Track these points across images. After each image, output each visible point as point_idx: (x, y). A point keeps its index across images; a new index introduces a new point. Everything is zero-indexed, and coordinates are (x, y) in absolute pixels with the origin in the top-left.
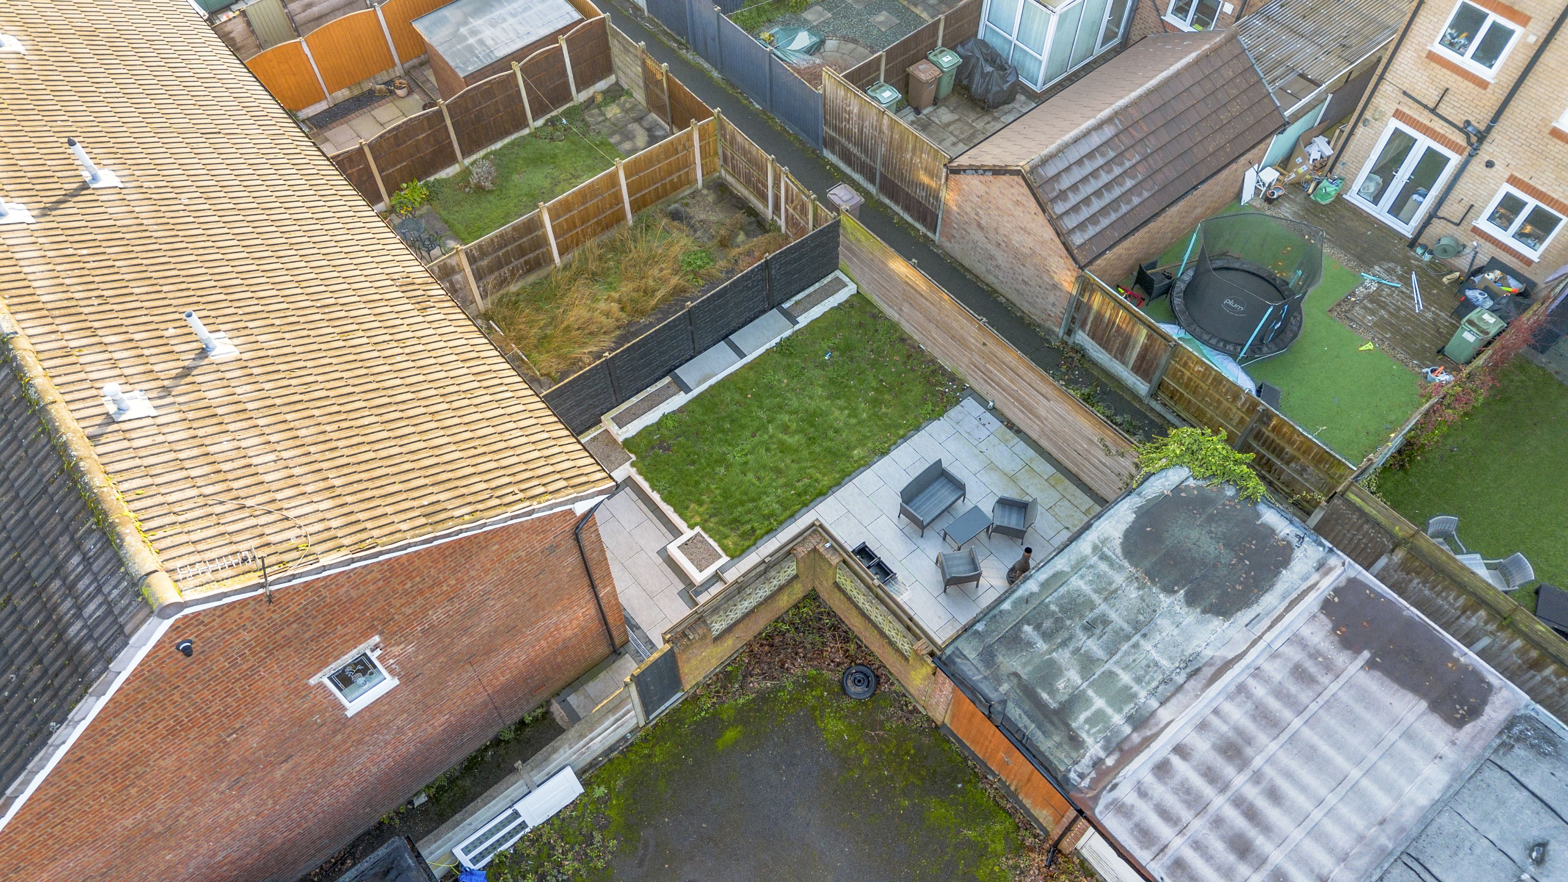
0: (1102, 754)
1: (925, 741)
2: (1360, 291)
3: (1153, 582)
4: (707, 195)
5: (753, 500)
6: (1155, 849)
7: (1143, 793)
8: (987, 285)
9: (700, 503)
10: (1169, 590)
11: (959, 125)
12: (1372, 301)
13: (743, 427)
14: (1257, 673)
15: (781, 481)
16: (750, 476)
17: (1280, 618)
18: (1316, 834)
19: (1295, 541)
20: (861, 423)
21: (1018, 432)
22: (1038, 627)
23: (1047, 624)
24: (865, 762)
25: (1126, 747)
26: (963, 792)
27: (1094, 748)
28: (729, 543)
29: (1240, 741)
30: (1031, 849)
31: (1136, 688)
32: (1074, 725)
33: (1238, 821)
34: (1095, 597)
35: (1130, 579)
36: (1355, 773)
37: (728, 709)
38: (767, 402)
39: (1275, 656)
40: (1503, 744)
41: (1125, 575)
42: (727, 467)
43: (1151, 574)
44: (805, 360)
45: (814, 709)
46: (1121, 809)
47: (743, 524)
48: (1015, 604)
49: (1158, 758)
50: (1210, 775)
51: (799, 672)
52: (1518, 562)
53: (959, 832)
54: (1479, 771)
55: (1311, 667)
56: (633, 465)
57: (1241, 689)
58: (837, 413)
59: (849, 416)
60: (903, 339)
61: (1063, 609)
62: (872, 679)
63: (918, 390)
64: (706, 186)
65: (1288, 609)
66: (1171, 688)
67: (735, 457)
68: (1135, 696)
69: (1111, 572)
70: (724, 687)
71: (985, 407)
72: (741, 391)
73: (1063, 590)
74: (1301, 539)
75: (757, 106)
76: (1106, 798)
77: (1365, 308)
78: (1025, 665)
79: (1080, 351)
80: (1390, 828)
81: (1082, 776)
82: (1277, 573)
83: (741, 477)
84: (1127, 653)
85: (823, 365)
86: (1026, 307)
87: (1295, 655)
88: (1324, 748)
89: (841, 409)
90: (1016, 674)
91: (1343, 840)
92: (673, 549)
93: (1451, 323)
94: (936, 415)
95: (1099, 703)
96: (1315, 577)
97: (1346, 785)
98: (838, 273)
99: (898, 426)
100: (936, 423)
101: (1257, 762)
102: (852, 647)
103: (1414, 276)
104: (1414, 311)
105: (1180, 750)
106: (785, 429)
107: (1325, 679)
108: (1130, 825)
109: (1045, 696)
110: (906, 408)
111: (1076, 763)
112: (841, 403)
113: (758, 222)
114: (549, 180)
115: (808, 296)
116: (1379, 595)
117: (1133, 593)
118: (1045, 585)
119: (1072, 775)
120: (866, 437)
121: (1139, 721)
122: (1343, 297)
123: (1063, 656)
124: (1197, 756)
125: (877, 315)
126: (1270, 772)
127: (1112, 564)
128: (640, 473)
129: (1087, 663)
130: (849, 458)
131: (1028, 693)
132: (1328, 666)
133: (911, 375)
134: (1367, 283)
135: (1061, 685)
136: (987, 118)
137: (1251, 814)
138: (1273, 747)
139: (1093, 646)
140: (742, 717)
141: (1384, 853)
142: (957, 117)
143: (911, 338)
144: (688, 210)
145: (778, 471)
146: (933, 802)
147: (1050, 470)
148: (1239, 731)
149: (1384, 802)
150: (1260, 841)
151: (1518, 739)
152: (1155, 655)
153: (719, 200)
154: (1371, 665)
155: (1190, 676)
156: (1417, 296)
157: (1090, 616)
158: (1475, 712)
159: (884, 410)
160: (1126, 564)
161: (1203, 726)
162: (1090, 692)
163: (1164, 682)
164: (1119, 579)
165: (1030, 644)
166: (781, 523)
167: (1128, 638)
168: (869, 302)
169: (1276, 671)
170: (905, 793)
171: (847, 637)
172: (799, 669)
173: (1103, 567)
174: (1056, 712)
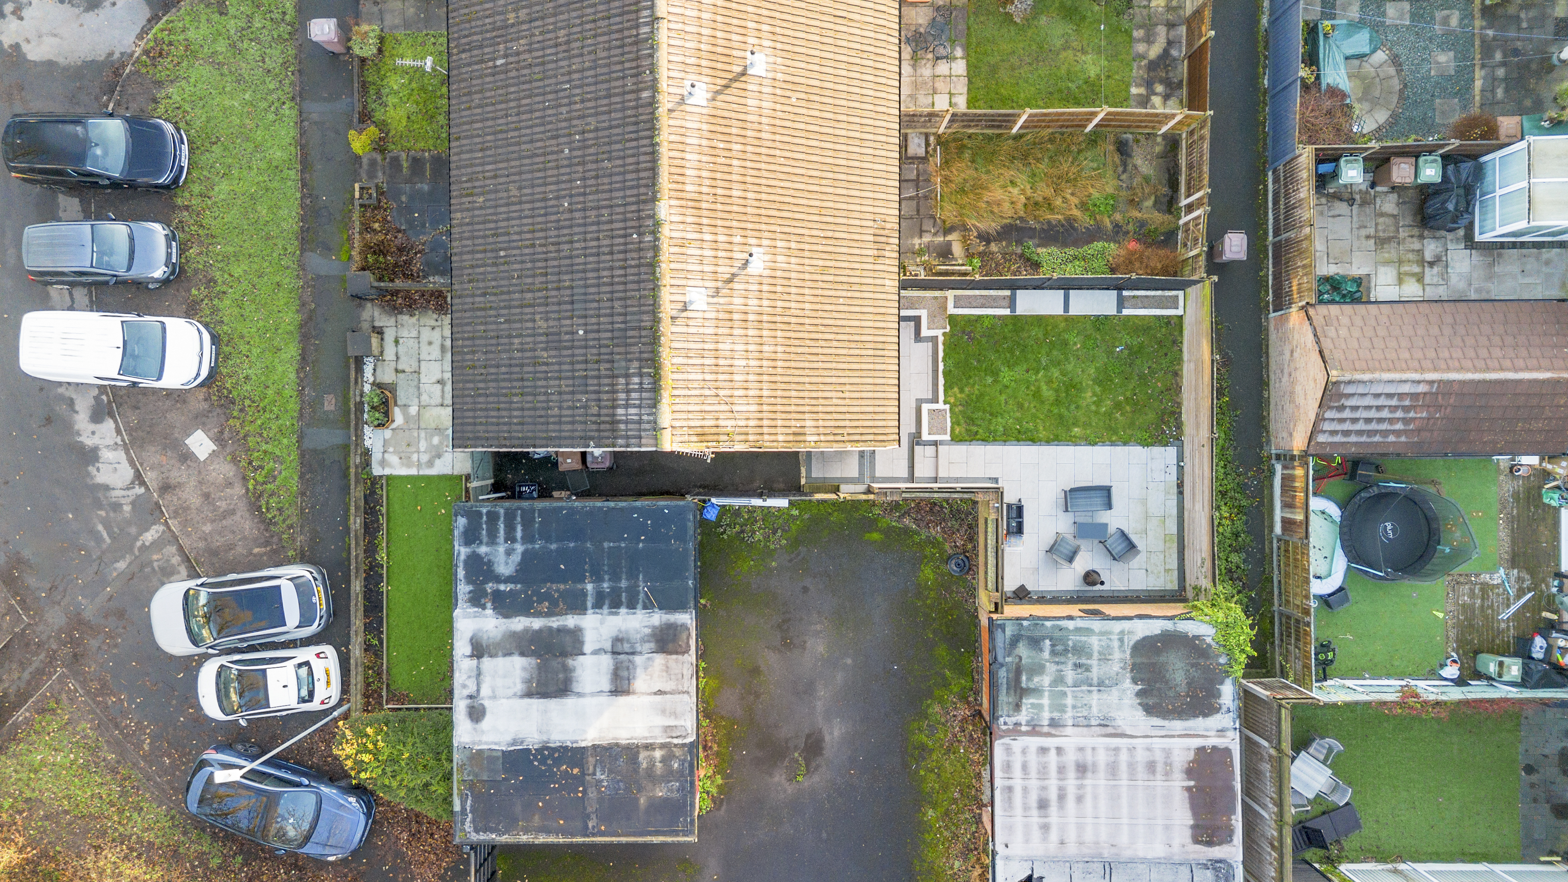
0: (1024, 723)
1: (965, 617)
2: (1485, 577)
3: (1132, 670)
4: (1158, 144)
5: (991, 414)
6: (1006, 776)
7: (1024, 752)
8: (1268, 376)
9: (962, 391)
10: (1135, 681)
11: (1389, 221)
12: (1482, 590)
13: (1027, 360)
14: (1132, 750)
15: (1018, 415)
16: (1003, 398)
17: (1173, 736)
18: (1080, 827)
19: (1224, 709)
20: (1097, 413)
21: (1181, 493)
22: (1053, 646)
23: (1059, 648)
24: (929, 602)
25: (1037, 729)
26: (962, 654)
27: (1023, 717)
28: (957, 430)
29: (1090, 768)
30: (968, 703)
31: (1069, 709)
32: (1024, 701)
33: (1053, 795)
34: (1096, 655)
35: (1121, 660)
36: (1125, 821)
37: (884, 523)
38: (1055, 353)
39: (1148, 749)
40: (1205, 865)
41: (1122, 656)
42: (996, 381)
43: (1134, 667)
44: (1104, 340)
45: (926, 557)
46: (1008, 750)
47: (973, 425)
48: (1053, 626)
49: (1046, 745)
50: (1061, 770)
51: (934, 533)
52: (1346, 791)
53: (943, 668)
54: (1180, 864)
55: (1160, 768)
56: (944, 334)
57: (1117, 749)
58: (1089, 394)
59: (1094, 403)
60: (1177, 374)
61: (1074, 648)
62: (966, 568)
63: (1151, 416)
64: (1164, 136)
65: (1180, 736)
66: (1085, 722)
67: (1006, 376)
68: (1065, 712)
69: (1116, 649)
70: (891, 510)
71: (1178, 462)
72: (1046, 334)
73: (1083, 639)
74: (1229, 711)
75: (1266, 82)
76: (1006, 740)
77: (1472, 591)
78: (1029, 657)
79: (1272, 473)
80: (1114, 850)
81: (1005, 723)
82: (1195, 716)
83: (997, 394)
84: (1082, 691)
85: (1110, 353)
86: (1272, 415)
87: (1159, 757)
88: (1124, 801)
89: (1094, 394)
90: (1020, 658)
91: (1089, 836)
92: (925, 407)
93: (1509, 641)
94: (1145, 444)
95: (1045, 701)
96: (1213, 733)
97: (1115, 821)
98: (1181, 293)
99: (1115, 432)
100: (1140, 448)
101: (1086, 782)
102: (970, 546)
103: (1530, 595)
104: (1498, 614)
105: (1059, 750)
106: (1049, 382)
107: (1159, 776)
108: (1006, 758)
109: (1024, 678)
110: (1132, 424)
111: (1009, 716)
112: (1098, 389)
113: (1172, 198)
114: (1062, 41)
115: (1146, 297)
116: (1232, 766)
117: (1116, 667)
118: (1078, 630)
119: (1002, 720)
120: (1090, 425)
121: (1053, 723)
122: (1468, 572)
123: (1051, 668)
124: (1064, 758)
125: (1177, 343)
126: (1089, 790)
127: (1122, 645)
128: (944, 344)
129: (1059, 680)
130: (1069, 430)
131: (1018, 672)
132: (1167, 774)
133: (1156, 404)
134: (1496, 576)
135: (1036, 679)
136: (1416, 232)
137: (1062, 797)
138: (1103, 782)
139: (1070, 675)
140: (888, 532)
141: (1100, 855)
142: (1395, 213)
143: (1182, 377)
144: (1135, 147)
145: (1021, 406)
146: (944, 646)
147: (1174, 530)
148: (1094, 765)
149: (1124, 839)
150: (1053, 809)
151: (1214, 869)
152: (1094, 703)
153: (1163, 156)
154: (1189, 789)
155: (1100, 725)
156: (1513, 609)
157: (1083, 661)
158: (1210, 843)
159: (1118, 415)
160: (1128, 652)
161: (1081, 749)
162: (1046, 694)
163: (1085, 718)
164: (1117, 655)
165: (1041, 650)
166: (995, 440)
167: (1091, 685)
168: (1181, 331)
169: (1141, 756)
170: (934, 632)
171: (972, 538)
172: (936, 532)
173: (1116, 644)
174: (1022, 688)
